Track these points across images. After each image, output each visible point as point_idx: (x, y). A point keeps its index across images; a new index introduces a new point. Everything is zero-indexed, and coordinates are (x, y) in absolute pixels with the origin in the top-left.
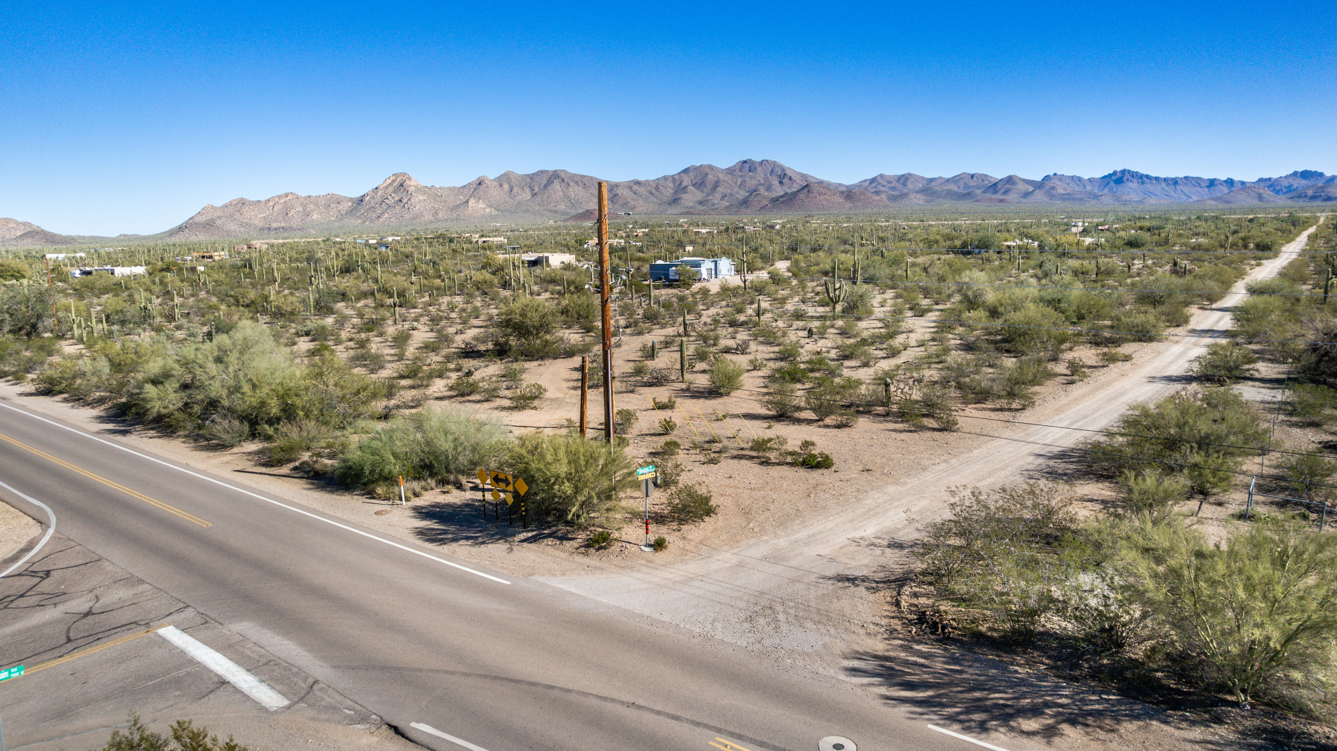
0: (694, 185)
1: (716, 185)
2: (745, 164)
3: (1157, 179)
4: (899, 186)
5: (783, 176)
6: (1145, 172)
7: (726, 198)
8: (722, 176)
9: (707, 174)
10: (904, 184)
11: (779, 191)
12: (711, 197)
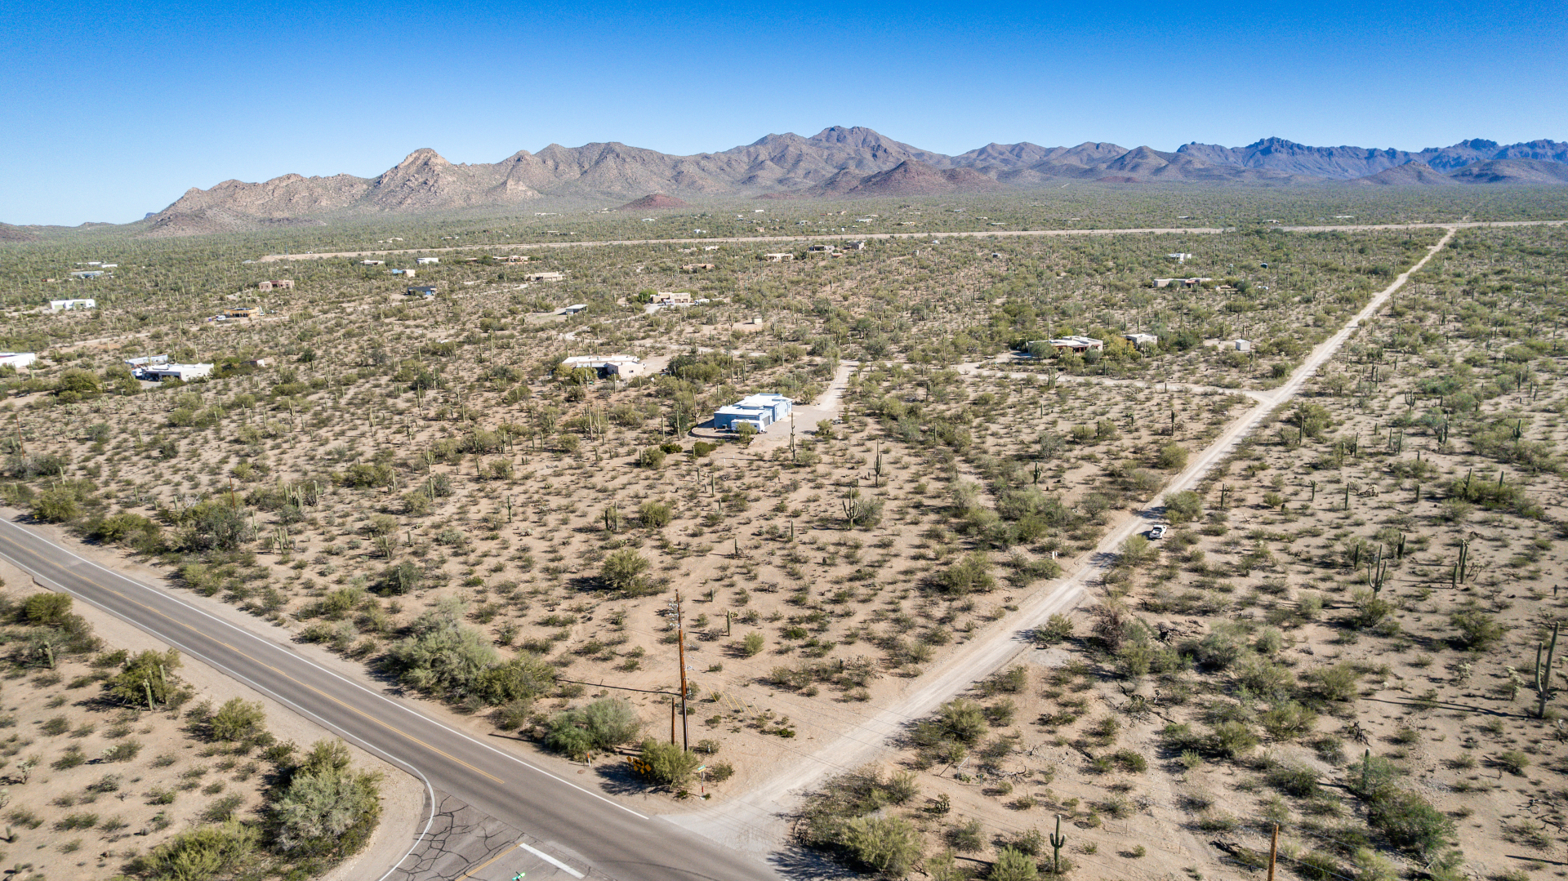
0: (772, 160)
1: (798, 159)
2: (833, 132)
3: (1310, 149)
4: (1012, 157)
5: (877, 147)
6: (1296, 142)
7: (811, 176)
8: (805, 149)
9: (788, 145)
10: (1019, 156)
11: (872, 167)
12: (792, 175)
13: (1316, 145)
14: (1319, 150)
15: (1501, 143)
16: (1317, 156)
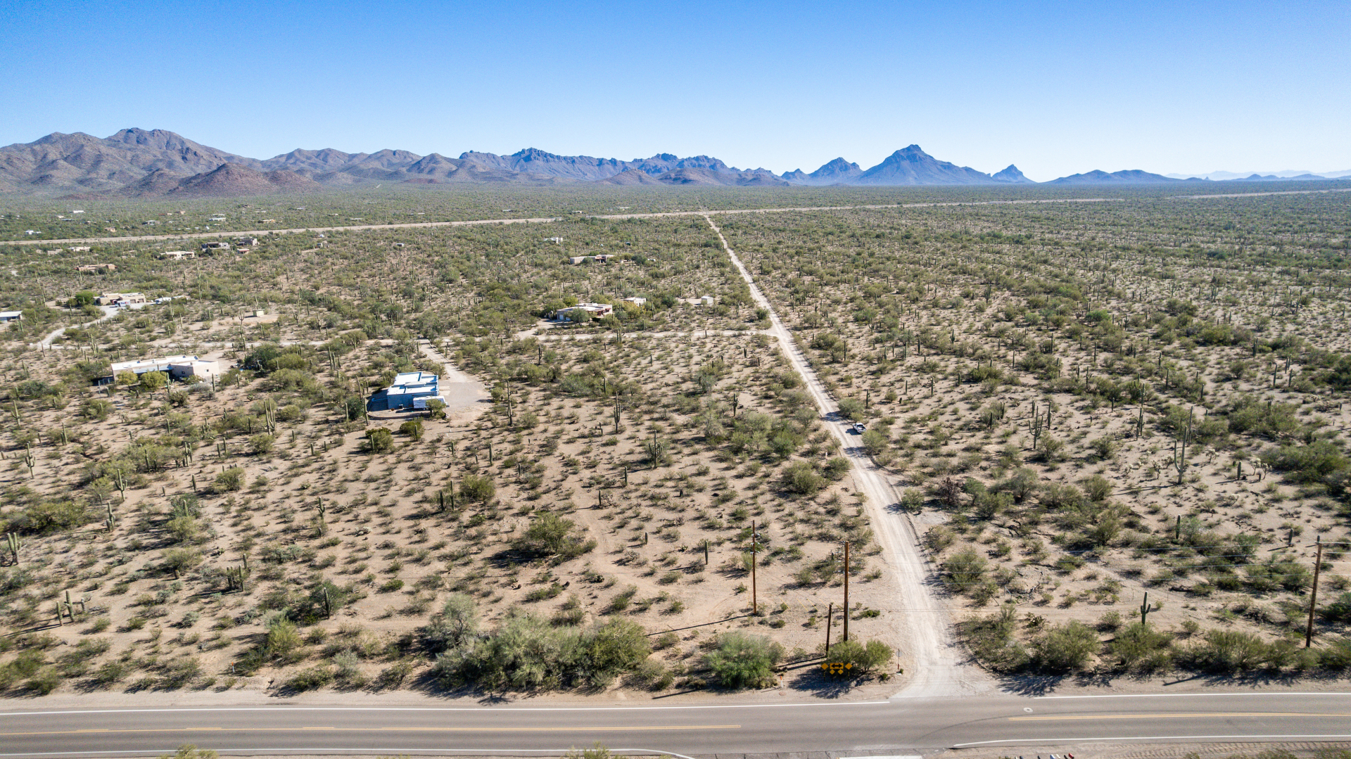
0: (65, 159)
1: (98, 161)
2: (130, 134)
3: (558, 157)
4: (319, 162)
5: (186, 152)
6: (549, 152)
8: (104, 149)
9: (83, 146)
10: (325, 160)
11: (186, 171)
13: (563, 155)
14: (565, 158)
15: (680, 157)
16: (564, 162)
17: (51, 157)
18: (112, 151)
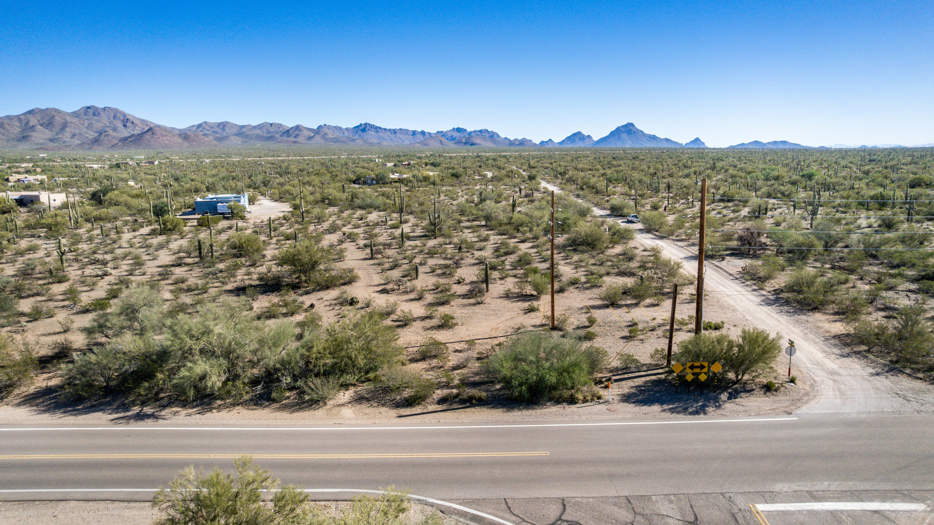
0: (41, 125)
1: (64, 126)
2: (89, 110)
3: (385, 129)
4: (220, 130)
5: (126, 121)
6: (378, 125)
7: (76, 137)
8: (69, 119)
9: (54, 116)
10: (223, 129)
11: (125, 133)
12: (60, 136)
13: (388, 128)
14: (390, 130)
15: (469, 130)
16: (389, 133)
17: (31, 123)
18: (75, 120)
